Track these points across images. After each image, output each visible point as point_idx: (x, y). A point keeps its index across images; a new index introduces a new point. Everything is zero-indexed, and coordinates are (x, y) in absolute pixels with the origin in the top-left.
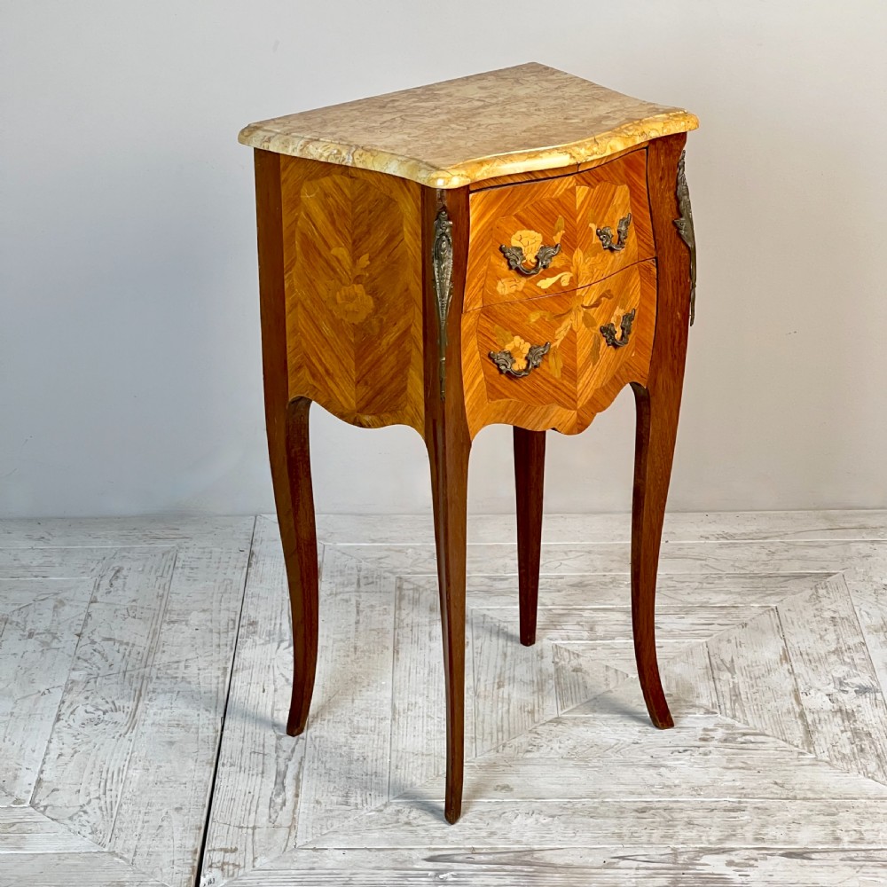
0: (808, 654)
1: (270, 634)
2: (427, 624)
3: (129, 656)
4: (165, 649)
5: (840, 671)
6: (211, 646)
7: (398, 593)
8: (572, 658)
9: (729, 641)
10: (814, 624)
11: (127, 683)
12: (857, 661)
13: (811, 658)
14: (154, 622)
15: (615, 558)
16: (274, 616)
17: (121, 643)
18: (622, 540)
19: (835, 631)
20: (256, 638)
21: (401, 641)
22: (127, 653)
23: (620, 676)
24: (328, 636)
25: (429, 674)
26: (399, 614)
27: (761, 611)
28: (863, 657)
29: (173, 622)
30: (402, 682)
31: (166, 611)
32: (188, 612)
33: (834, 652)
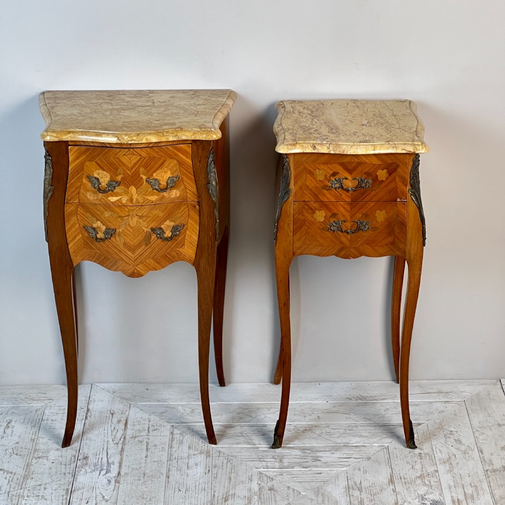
0: (404, 478)
1: (95, 466)
2: (187, 457)
3: (12, 481)
4: (33, 476)
5: (422, 490)
6: (61, 474)
7: (171, 436)
8: (269, 481)
9: (359, 469)
10: (409, 457)
11: (9, 500)
12: (432, 483)
13: (406, 481)
14: (28, 458)
15: (297, 413)
16: (98, 453)
17: (8, 472)
18: (301, 400)
19: (421, 462)
20: (87, 468)
21: (171, 470)
22: (11, 479)
23: (296, 494)
24: (129, 466)
25: (185, 492)
26: (171, 451)
27: (379, 449)
28: (436, 480)
29: (39, 458)
30: (170, 498)
31: (36, 450)
32: (48, 451)
33: (419, 477)
